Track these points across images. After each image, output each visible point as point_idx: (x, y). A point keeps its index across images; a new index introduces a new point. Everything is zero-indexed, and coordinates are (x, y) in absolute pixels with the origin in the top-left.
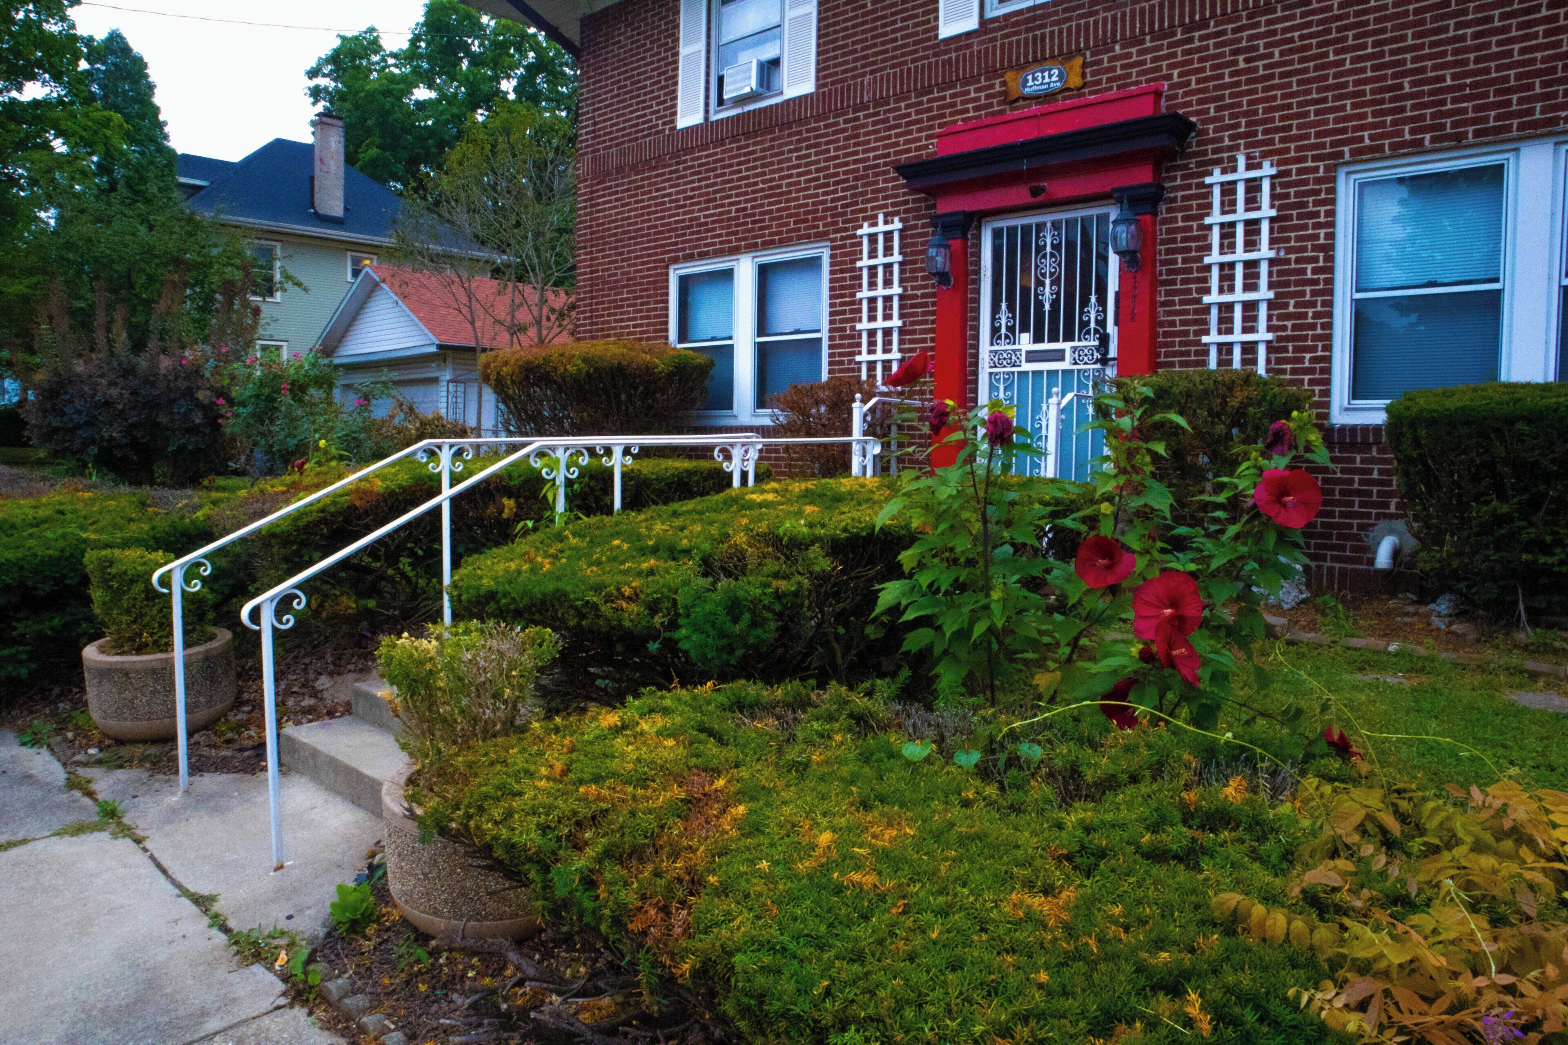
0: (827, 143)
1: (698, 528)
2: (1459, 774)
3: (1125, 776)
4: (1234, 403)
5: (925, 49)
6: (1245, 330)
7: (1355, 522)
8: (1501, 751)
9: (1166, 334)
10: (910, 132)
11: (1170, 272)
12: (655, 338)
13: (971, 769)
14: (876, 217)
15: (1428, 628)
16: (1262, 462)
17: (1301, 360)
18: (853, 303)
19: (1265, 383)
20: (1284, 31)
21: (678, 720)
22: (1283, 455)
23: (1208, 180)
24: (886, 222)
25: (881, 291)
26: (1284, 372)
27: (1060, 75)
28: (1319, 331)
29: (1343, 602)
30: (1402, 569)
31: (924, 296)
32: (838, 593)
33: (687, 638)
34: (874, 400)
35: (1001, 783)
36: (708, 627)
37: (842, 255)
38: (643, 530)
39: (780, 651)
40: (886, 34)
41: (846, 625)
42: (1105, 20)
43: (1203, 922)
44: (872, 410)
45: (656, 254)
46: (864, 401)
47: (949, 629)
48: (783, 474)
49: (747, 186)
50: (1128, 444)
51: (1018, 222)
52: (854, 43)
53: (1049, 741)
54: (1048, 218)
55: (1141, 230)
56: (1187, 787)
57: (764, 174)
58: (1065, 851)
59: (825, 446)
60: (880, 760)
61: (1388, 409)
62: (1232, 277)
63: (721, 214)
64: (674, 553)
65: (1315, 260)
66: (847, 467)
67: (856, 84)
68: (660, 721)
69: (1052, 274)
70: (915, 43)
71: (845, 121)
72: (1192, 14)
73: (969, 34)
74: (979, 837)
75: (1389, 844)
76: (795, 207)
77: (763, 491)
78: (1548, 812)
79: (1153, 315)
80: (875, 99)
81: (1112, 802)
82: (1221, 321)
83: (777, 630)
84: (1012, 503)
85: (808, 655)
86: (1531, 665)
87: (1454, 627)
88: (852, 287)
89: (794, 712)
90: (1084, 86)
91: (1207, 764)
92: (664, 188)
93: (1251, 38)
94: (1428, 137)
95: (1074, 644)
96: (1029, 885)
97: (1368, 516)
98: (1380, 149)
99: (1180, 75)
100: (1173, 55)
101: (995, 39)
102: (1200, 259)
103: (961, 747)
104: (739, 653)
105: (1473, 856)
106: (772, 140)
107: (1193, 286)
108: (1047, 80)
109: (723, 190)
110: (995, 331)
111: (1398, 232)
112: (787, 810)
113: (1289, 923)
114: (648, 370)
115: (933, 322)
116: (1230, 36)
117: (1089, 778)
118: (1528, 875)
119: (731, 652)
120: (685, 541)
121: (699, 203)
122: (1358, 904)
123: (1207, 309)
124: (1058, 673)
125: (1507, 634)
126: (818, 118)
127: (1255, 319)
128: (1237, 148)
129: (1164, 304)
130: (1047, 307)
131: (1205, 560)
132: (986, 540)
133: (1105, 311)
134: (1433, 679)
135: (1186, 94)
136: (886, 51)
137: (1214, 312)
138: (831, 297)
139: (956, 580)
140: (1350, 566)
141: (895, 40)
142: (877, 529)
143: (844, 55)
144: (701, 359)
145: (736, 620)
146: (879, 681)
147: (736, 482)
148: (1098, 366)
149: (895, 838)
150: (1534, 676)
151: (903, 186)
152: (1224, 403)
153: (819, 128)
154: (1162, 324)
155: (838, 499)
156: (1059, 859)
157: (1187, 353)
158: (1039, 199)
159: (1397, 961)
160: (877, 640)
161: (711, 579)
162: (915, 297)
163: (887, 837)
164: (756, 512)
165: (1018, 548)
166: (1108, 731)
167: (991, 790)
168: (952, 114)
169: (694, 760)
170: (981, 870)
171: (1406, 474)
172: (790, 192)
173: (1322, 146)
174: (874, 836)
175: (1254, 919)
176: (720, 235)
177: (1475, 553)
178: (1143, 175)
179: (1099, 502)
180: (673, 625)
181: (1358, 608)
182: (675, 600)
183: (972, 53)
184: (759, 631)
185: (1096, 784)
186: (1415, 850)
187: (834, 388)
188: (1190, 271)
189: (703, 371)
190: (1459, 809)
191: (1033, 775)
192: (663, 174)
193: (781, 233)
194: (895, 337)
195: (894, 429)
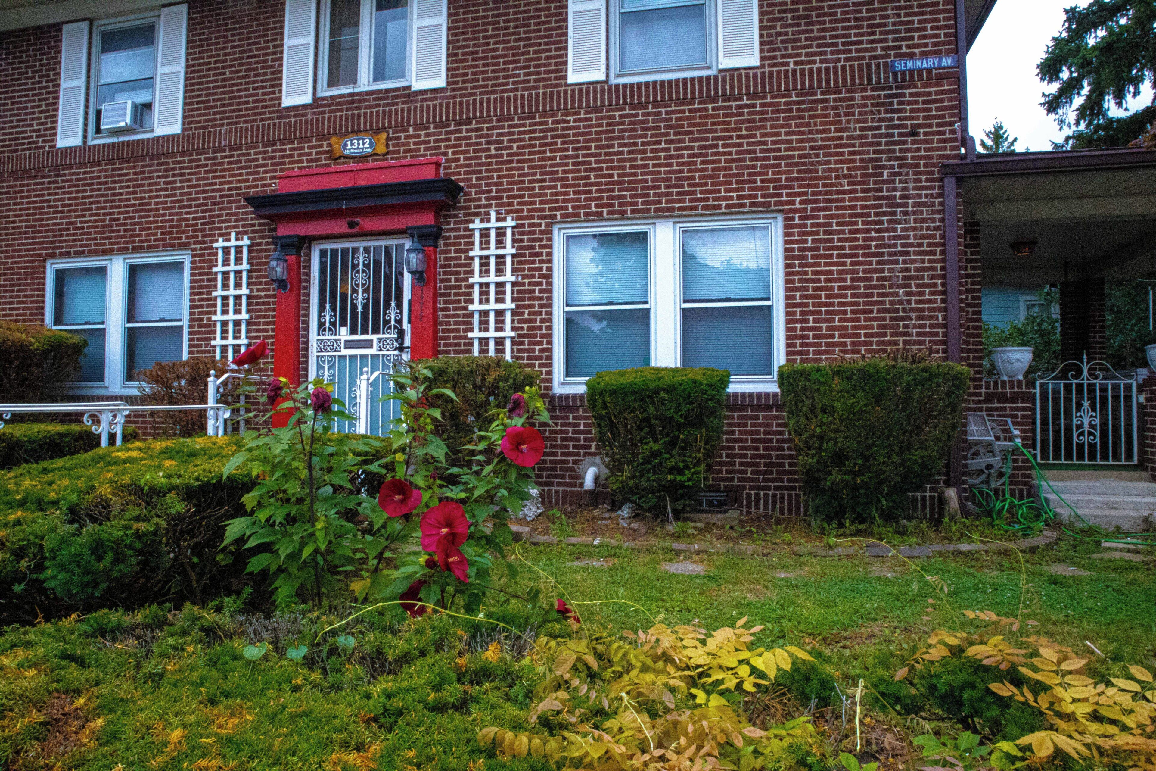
0: (190, 174)
1: (66, 482)
2: (637, 622)
3: (416, 652)
4: (490, 379)
5: (271, 112)
6: (497, 329)
7: (571, 459)
8: (660, 603)
9: (444, 331)
10: (258, 173)
11: (446, 287)
12: (31, 320)
13: (300, 661)
14: (229, 234)
15: (618, 528)
16: (507, 421)
17: (533, 351)
18: (210, 299)
19: (510, 366)
20: (520, 133)
21: (41, 651)
22: (520, 416)
23: (471, 226)
24: (237, 239)
25: (232, 291)
26: (522, 358)
27: (371, 144)
28: (544, 331)
29: (566, 513)
30: (601, 489)
31: (266, 296)
32: (192, 530)
33: (54, 577)
34: (226, 376)
35: (324, 669)
36: (73, 566)
37: (201, 261)
38: (11, 487)
39: (142, 580)
40: (240, 97)
41: (200, 556)
42: (403, 110)
43: (473, 752)
44: (225, 384)
45: (34, 249)
46: (217, 377)
47: (283, 553)
48: (149, 434)
49: (121, 200)
50: (414, 410)
51: (339, 245)
52: (214, 101)
53: (361, 632)
54: (361, 244)
55: (427, 257)
56: (460, 655)
57: (136, 193)
58: (372, 715)
59: (185, 412)
60: (225, 663)
61: (587, 384)
62: (488, 293)
63: (96, 221)
64: (41, 505)
65: (540, 284)
66: (203, 428)
67: (215, 132)
68: (21, 654)
69: (363, 285)
70: (263, 107)
71: (206, 159)
72: (461, 114)
73: (305, 106)
74: (306, 714)
75: (592, 676)
76: (162, 222)
77: (128, 450)
78: (682, 640)
79: (435, 316)
80: (230, 145)
81: (407, 673)
82: (481, 322)
83: (138, 564)
84: (331, 455)
85: (166, 583)
86: (676, 546)
87: (632, 525)
88: (209, 287)
89: (152, 631)
90: (388, 153)
91: (474, 636)
92: (43, 195)
93: (499, 135)
94: (605, 210)
95: (380, 557)
96: (345, 745)
97: (579, 454)
98: (578, 215)
99: (453, 153)
100: (449, 140)
101: (324, 112)
102: (467, 280)
103: (291, 644)
104: (103, 586)
105: (641, 675)
106: (144, 166)
107: (462, 298)
108: (361, 146)
109: (99, 202)
110: (321, 325)
111: (593, 269)
112: (142, 716)
113: (530, 741)
114: (23, 348)
115: (274, 317)
116: (485, 132)
117: (390, 657)
118: (672, 682)
119: (96, 585)
120: (53, 494)
121: (76, 211)
122: (573, 720)
123: (471, 315)
124: (369, 580)
125: (663, 527)
126: (183, 154)
127: (503, 322)
128: (490, 206)
129: (442, 309)
130: (360, 309)
131: (470, 491)
132: (311, 483)
133: (401, 313)
134: (621, 560)
135: (457, 167)
136: (240, 110)
137: (476, 316)
138: (191, 294)
139: (288, 515)
140: (568, 489)
141: (248, 102)
142: (224, 478)
143: (206, 108)
144: (75, 339)
145: (100, 559)
146: (226, 599)
147: (104, 441)
148: (397, 352)
149: (237, 726)
150: (678, 552)
151: (251, 213)
152: (483, 380)
153: (184, 162)
154: (441, 324)
155: (193, 454)
156: (368, 722)
157: (459, 345)
158: (356, 230)
159: (596, 756)
160: (226, 566)
161: (77, 525)
162: (260, 297)
163: (230, 725)
164: (120, 468)
165: (337, 489)
166: (404, 620)
167: (316, 676)
168: (291, 163)
169: (55, 685)
170: (307, 740)
171: (600, 426)
172: (158, 209)
173: (543, 210)
174: (220, 726)
175: (506, 743)
176: (95, 239)
177: (642, 476)
178: (427, 219)
179: (395, 453)
180: (40, 567)
181: (575, 517)
182: (41, 547)
183: (307, 120)
184: (122, 566)
185: (395, 660)
186: (607, 677)
187: (192, 366)
188: (460, 287)
189: (78, 349)
190: (632, 647)
191: (349, 660)
192: (43, 183)
193: (149, 241)
194: (243, 327)
195: (242, 398)
